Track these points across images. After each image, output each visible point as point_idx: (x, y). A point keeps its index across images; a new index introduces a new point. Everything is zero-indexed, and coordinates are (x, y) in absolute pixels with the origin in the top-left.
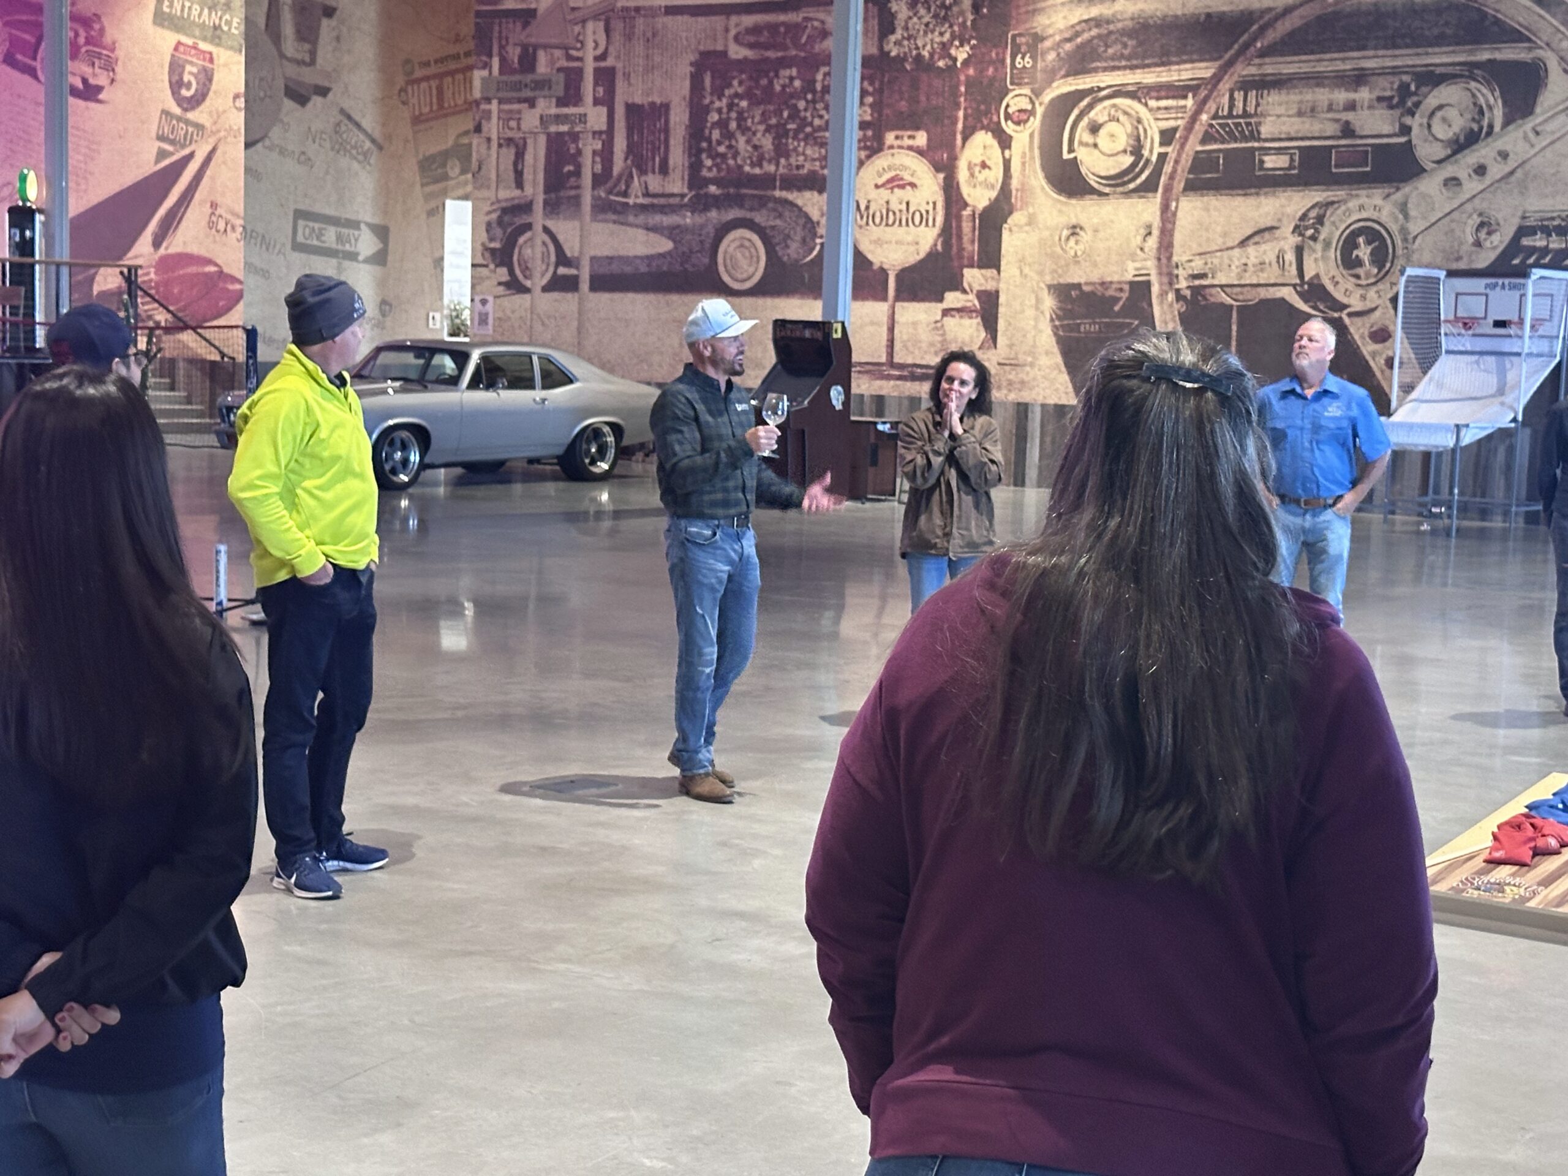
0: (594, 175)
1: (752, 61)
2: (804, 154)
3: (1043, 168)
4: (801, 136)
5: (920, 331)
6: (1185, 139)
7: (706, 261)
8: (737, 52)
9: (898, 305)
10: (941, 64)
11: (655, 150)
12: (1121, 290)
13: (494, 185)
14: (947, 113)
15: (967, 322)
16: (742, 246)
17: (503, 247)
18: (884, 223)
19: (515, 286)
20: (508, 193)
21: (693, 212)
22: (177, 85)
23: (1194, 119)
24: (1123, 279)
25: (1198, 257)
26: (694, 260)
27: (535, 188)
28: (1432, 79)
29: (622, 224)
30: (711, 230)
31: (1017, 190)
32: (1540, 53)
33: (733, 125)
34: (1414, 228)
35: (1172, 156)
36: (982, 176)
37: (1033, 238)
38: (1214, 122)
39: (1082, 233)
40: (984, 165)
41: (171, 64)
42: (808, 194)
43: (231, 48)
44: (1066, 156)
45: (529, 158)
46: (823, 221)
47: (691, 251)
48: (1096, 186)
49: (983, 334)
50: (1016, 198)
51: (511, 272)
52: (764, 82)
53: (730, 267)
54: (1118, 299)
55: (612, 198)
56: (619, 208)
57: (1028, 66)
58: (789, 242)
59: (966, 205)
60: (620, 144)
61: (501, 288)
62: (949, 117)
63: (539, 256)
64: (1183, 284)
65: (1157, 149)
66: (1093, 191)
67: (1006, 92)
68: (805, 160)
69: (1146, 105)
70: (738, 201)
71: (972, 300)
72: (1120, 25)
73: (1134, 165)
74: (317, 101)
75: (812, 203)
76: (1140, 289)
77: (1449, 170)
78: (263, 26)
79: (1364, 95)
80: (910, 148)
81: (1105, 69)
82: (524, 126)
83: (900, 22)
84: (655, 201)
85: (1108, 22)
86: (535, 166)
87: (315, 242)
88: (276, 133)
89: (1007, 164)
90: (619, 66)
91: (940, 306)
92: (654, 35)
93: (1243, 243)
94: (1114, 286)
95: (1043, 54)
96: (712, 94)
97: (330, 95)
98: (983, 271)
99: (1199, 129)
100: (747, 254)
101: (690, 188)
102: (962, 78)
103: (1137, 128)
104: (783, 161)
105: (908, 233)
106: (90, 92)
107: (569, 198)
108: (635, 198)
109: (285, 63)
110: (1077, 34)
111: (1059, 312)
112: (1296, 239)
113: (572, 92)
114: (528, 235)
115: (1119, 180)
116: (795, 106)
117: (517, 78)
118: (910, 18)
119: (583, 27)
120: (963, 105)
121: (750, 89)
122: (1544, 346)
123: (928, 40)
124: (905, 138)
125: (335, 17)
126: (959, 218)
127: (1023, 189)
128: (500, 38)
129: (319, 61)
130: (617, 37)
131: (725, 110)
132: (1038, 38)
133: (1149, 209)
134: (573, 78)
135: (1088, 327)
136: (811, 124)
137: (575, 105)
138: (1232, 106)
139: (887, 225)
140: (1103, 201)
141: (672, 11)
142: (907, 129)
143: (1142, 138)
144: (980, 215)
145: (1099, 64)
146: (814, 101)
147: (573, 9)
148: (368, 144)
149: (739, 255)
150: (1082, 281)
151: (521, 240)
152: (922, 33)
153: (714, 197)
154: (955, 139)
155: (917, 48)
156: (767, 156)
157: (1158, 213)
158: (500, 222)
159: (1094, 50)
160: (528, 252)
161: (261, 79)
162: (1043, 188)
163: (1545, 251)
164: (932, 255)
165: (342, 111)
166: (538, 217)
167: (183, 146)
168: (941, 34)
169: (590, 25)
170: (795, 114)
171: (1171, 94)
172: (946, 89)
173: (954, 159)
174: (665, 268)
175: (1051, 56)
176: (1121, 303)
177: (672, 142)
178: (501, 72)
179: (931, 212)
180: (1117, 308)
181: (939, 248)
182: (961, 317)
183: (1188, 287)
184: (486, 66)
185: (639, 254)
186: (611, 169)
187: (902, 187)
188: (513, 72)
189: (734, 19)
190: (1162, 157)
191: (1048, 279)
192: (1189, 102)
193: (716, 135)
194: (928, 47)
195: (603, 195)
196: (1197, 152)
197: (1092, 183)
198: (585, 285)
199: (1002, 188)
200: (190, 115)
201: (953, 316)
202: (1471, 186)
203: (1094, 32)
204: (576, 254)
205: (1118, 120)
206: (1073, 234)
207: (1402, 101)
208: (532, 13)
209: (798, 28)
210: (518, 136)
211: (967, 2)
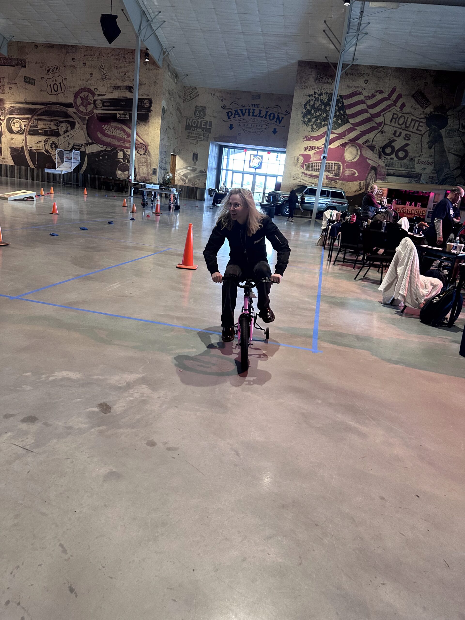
3: (7, 128)
6: (27, 127)
24: (20, 147)
25: (30, 145)
28: (61, 122)
32: (75, 120)
34: (60, 144)
35: (26, 129)
37: (6, 139)
38: (31, 124)
39: (13, 139)
44: (10, 127)
50: (3, 133)
57: (3, 112)
64: (29, 148)
65: (24, 128)
66: (15, 133)
69: (21, 121)
73: (20, 130)
76: (23, 148)
77: (64, 136)
79: (52, 123)
81: (15, 114)
85: (15, 107)
89: (1, 127)
93: (37, 143)
95: (5, 111)
99: (29, 125)
103: (20, 124)
110: (10, 108)
111: (11, 151)
112: (44, 143)
115: (18, 132)
122: (77, 162)
127: (4, 131)
132: (5, 108)
133: (23, 137)
135: (15, 154)
138: (34, 122)
140: (16, 135)
143: (21, 126)
150: (14, 147)
159: (13, 111)
162: (7, 132)
163: (77, 148)
171: (25, 119)
175: (7, 111)
180: (19, 151)
191: (9, 146)
192: (28, 121)
196: (29, 129)
202: (67, 138)
203: (13, 108)
205: (18, 123)
207: (57, 125)
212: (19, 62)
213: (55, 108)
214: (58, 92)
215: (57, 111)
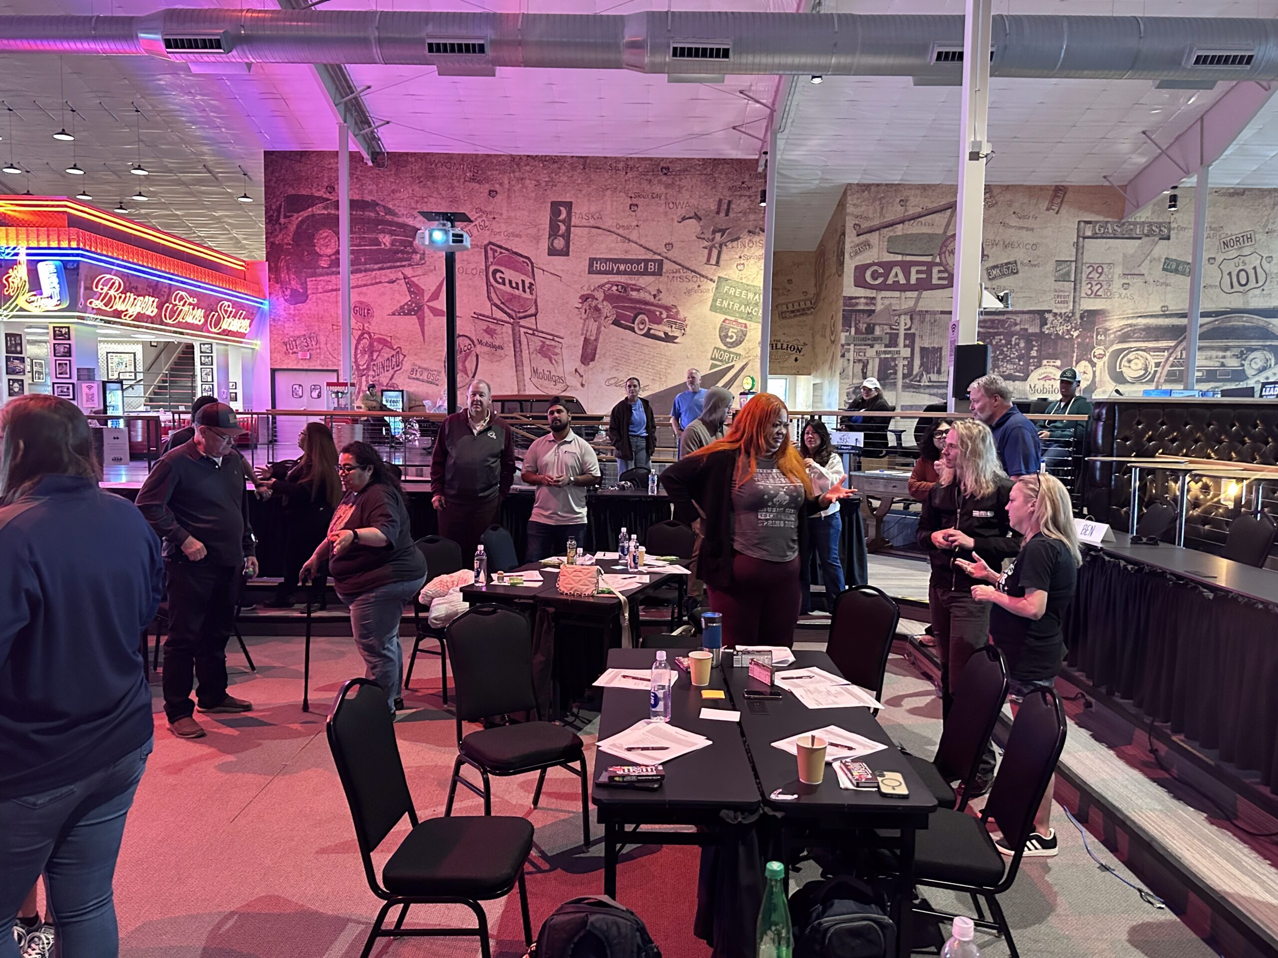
0: (903, 374)
3: (1109, 374)
4: (1006, 361)
6: (1164, 366)
10: (1067, 337)
11: (934, 365)
13: (850, 378)
14: (1069, 355)
18: (1042, 392)
22: (723, 338)
23: (1168, 359)
28: (1252, 350)
29: (917, 393)
31: (1097, 382)
35: (1160, 371)
36: (1084, 376)
38: (1175, 360)
40: (1085, 373)
41: (720, 328)
44: (1118, 370)
45: (870, 367)
48: (1129, 380)
50: (1097, 384)
55: (912, 383)
56: (916, 386)
57: (1103, 339)
60: (917, 362)
65: (1154, 369)
66: (1128, 382)
67: (1094, 347)
69: (1150, 354)
72: (1139, 327)
73: (1143, 374)
79: (1228, 354)
80: (1052, 366)
81: (1134, 342)
82: (867, 355)
83: (1049, 321)
84: (934, 384)
85: (1135, 326)
89: (1094, 372)
90: (917, 333)
95: (1110, 335)
99: (1169, 363)
102: (1076, 342)
103: (1146, 362)
105: (1052, 396)
106: (668, 339)
107: (891, 382)
110: (1123, 329)
113: (893, 342)
115: (1137, 378)
116: (1002, 350)
117: (864, 336)
118: (1054, 320)
119: (899, 317)
120: (1076, 352)
123: (1061, 328)
124: (1051, 363)
127: (1101, 381)
128: (856, 320)
130: (916, 321)
132: (1107, 330)
134: (894, 337)
136: (1010, 357)
137: (895, 347)
138: (1181, 355)
140: (1132, 386)
142: (1052, 359)
143: (1147, 365)
145: (1131, 340)
146: (1011, 349)
147: (894, 310)
152: (1059, 325)
155: (1057, 331)
159: (1130, 335)
162: (1109, 381)
168: (1067, 326)
169: (903, 317)
170: (1002, 353)
171: (1158, 351)
172: (1069, 346)
175: (1112, 336)
177: (943, 362)
178: (855, 334)
184: (848, 331)
186: (912, 372)
187: (1050, 380)
188: (863, 334)
190: (1156, 372)
194: (1061, 331)
195: (908, 381)
196: (1167, 370)
199: (1092, 381)
200: (732, 350)
203: (1129, 329)
205: (1138, 358)
207: (1241, 356)
208: (874, 311)
209: (1004, 322)
210: (864, 358)
211: (1078, 316)
212: (1154, 228)
213: (1237, 322)
214: (1247, 288)
215: (1244, 326)
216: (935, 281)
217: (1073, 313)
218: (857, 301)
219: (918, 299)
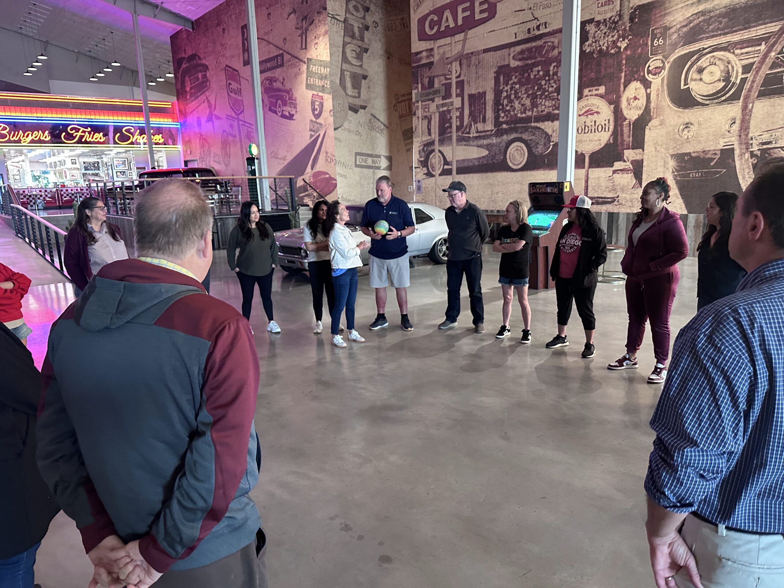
0: (457, 126)
1: (521, 66)
2: (544, 105)
3: (669, 95)
4: (543, 97)
5: (601, 181)
6: (760, 68)
7: (502, 157)
8: (514, 64)
9: (590, 170)
10: (612, 51)
11: (480, 112)
12: (715, 154)
13: (421, 135)
14: (615, 75)
15: (625, 176)
16: (517, 149)
17: (425, 159)
18: (583, 132)
19: (429, 175)
20: (426, 138)
21: (496, 137)
22: (314, 110)
23: (766, 56)
24: (717, 148)
25: (766, 133)
26: (497, 158)
27: (435, 136)
29: (468, 145)
30: (504, 144)
31: (654, 108)
33: (513, 96)
35: (751, 79)
36: (634, 104)
37: (663, 131)
38: (779, 56)
39: (692, 126)
40: (635, 98)
41: (312, 102)
42: (546, 123)
43: (327, 93)
44: (683, 87)
45: (433, 123)
46: (554, 134)
47: (496, 154)
48: (701, 101)
49: (634, 181)
50: (653, 113)
51: (428, 169)
52: (526, 75)
53: (512, 160)
54: (713, 159)
55: (464, 135)
56: (467, 139)
57: (661, 44)
58: (538, 146)
59: (626, 119)
60: (467, 112)
61: (425, 176)
62: (616, 77)
63: (437, 162)
64: (755, 148)
65: (740, 76)
66: (699, 104)
67: (649, 59)
68: (545, 108)
69: (734, 53)
70: (515, 130)
71: (629, 165)
72: (718, 12)
73: (725, 87)
74: (361, 111)
75: (548, 127)
76: (727, 153)
78: (339, 84)
80: (596, 95)
81: (707, 38)
82: (431, 111)
83: (591, 35)
84: (481, 134)
85: (710, 12)
86: (435, 126)
87: (364, 164)
88: (346, 125)
89: (648, 96)
90: (465, 79)
91: (612, 169)
92: (479, 63)
94: (711, 152)
95: (670, 36)
96: (503, 84)
97: (367, 109)
98: (634, 151)
99: (769, 62)
100: (519, 153)
101: (495, 127)
102: (624, 56)
103: (727, 66)
104: (535, 109)
105: (596, 136)
106: (291, 117)
107: (448, 137)
108: (473, 134)
109: (348, 97)
110: (691, 22)
111: (677, 168)
113: (448, 93)
114: (433, 154)
115: (715, 96)
116: (540, 83)
117: (428, 91)
118: (596, 32)
119: (451, 65)
120: (624, 70)
121: (520, 79)
123: (605, 41)
124: (594, 91)
125: (367, 79)
126: (622, 126)
127: (657, 108)
128: (421, 76)
129: (362, 96)
130: (464, 67)
131: (509, 90)
132: (668, 28)
133: (734, 109)
134: (448, 86)
135: (694, 174)
136: (548, 91)
137: (449, 98)
139: (585, 133)
140: (705, 108)
141: (486, 51)
142: (594, 86)
143: (730, 71)
144: (633, 123)
145: (704, 36)
146: (549, 80)
147: (447, 58)
148: (382, 126)
149: (516, 154)
150: (692, 151)
151: (431, 156)
152: (602, 38)
153: (505, 129)
154: (620, 88)
155: (600, 46)
156: (528, 108)
157: (740, 111)
158: (423, 149)
159: (701, 29)
160: (433, 161)
161: (339, 104)
162: (669, 106)
164: (607, 145)
165: (372, 114)
166: (437, 147)
167: (317, 132)
168: (613, 36)
169: (454, 64)
170: (540, 87)
171: (750, 44)
172: (615, 63)
173: (619, 97)
174: (485, 162)
175: (675, 36)
176: (715, 161)
177: (487, 108)
178: (422, 90)
179: (607, 124)
180: (712, 164)
181: (611, 141)
182: (623, 173)
183: (759, 150)
184: (417, 88)
185: (474, 157)
186: (463, 123)
187: (592, 114)
188: (426, 89)
189: (512, 49)
190: (743, 81)
191: (671, 152)
192: (763, 47)
193: (505, 102)
194: (606, 44)
195: (460, 134)
196: (767, 74)
197: (698, 99)
198: (454, 172)
199: (645, 108)
200: (318, 121)
201: (619, 173)
203: (701, 19)
204: (451, 160)
205: (715, 64)
206: (686, 127)
208: (432, 63)
209: (542, 47)
210: (428, 114)
211: (626, 18)
216: (477, 17)
217: (620, 16)
218: (421, 55)
219: (465, 40)
